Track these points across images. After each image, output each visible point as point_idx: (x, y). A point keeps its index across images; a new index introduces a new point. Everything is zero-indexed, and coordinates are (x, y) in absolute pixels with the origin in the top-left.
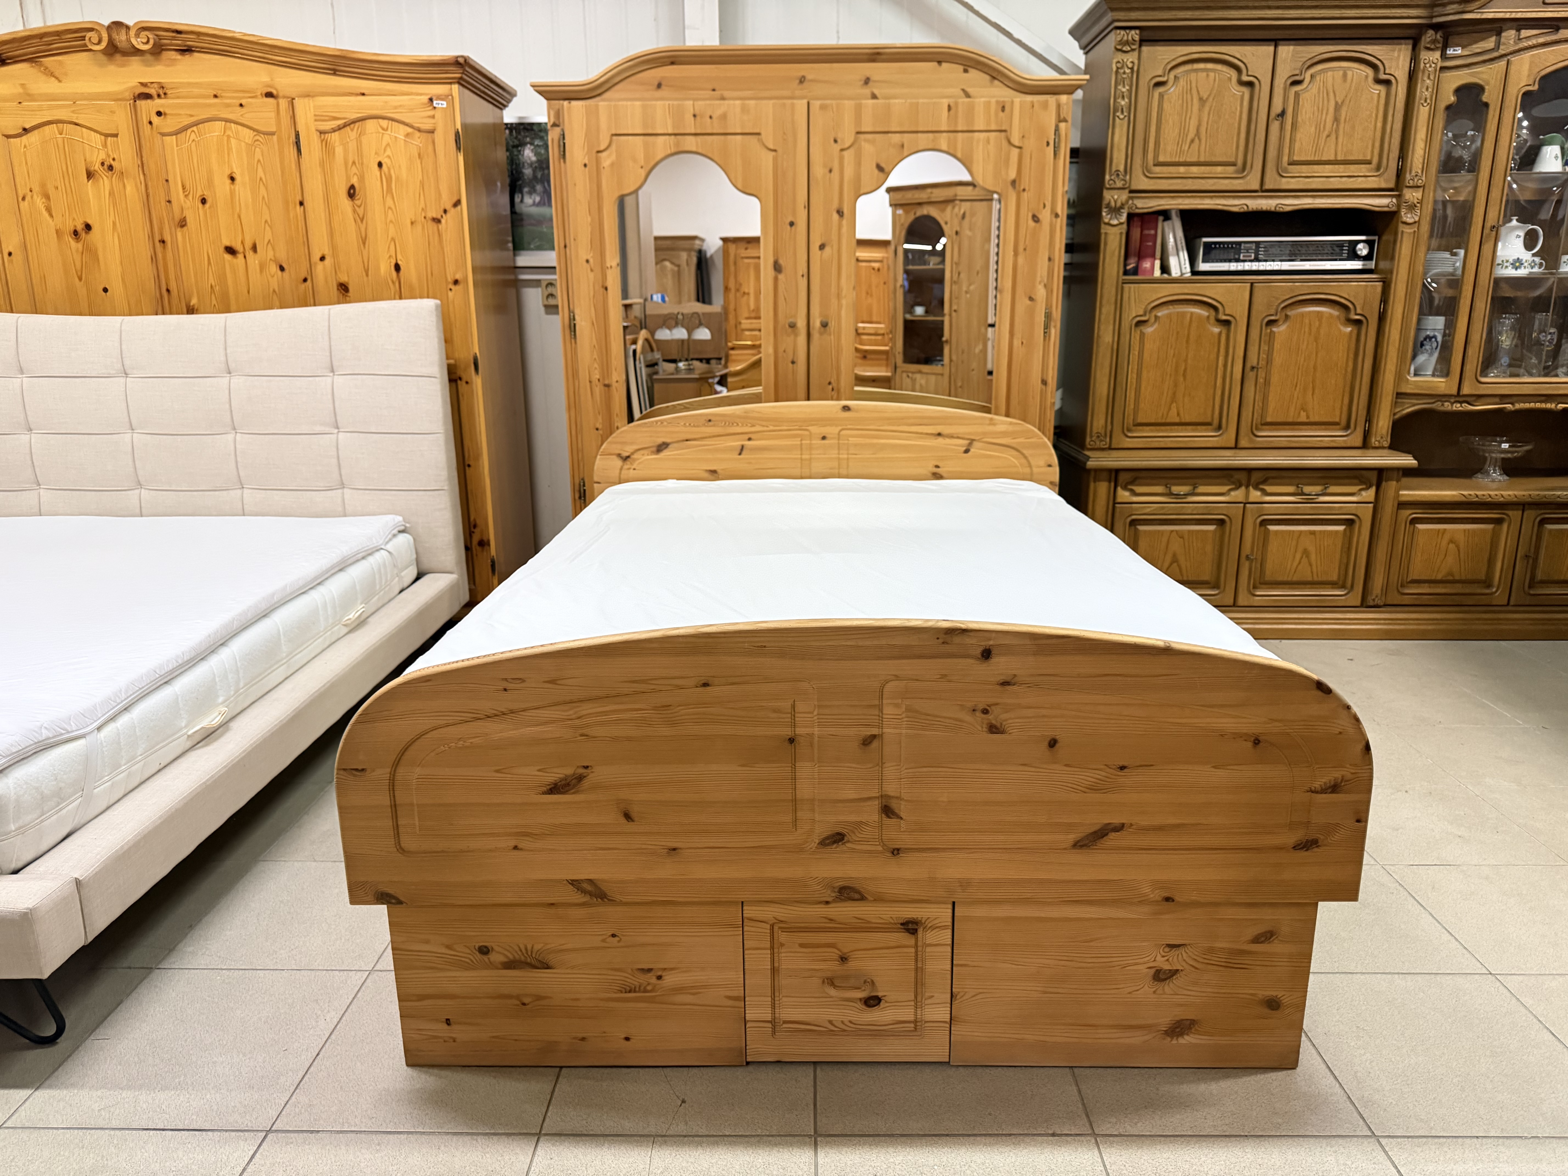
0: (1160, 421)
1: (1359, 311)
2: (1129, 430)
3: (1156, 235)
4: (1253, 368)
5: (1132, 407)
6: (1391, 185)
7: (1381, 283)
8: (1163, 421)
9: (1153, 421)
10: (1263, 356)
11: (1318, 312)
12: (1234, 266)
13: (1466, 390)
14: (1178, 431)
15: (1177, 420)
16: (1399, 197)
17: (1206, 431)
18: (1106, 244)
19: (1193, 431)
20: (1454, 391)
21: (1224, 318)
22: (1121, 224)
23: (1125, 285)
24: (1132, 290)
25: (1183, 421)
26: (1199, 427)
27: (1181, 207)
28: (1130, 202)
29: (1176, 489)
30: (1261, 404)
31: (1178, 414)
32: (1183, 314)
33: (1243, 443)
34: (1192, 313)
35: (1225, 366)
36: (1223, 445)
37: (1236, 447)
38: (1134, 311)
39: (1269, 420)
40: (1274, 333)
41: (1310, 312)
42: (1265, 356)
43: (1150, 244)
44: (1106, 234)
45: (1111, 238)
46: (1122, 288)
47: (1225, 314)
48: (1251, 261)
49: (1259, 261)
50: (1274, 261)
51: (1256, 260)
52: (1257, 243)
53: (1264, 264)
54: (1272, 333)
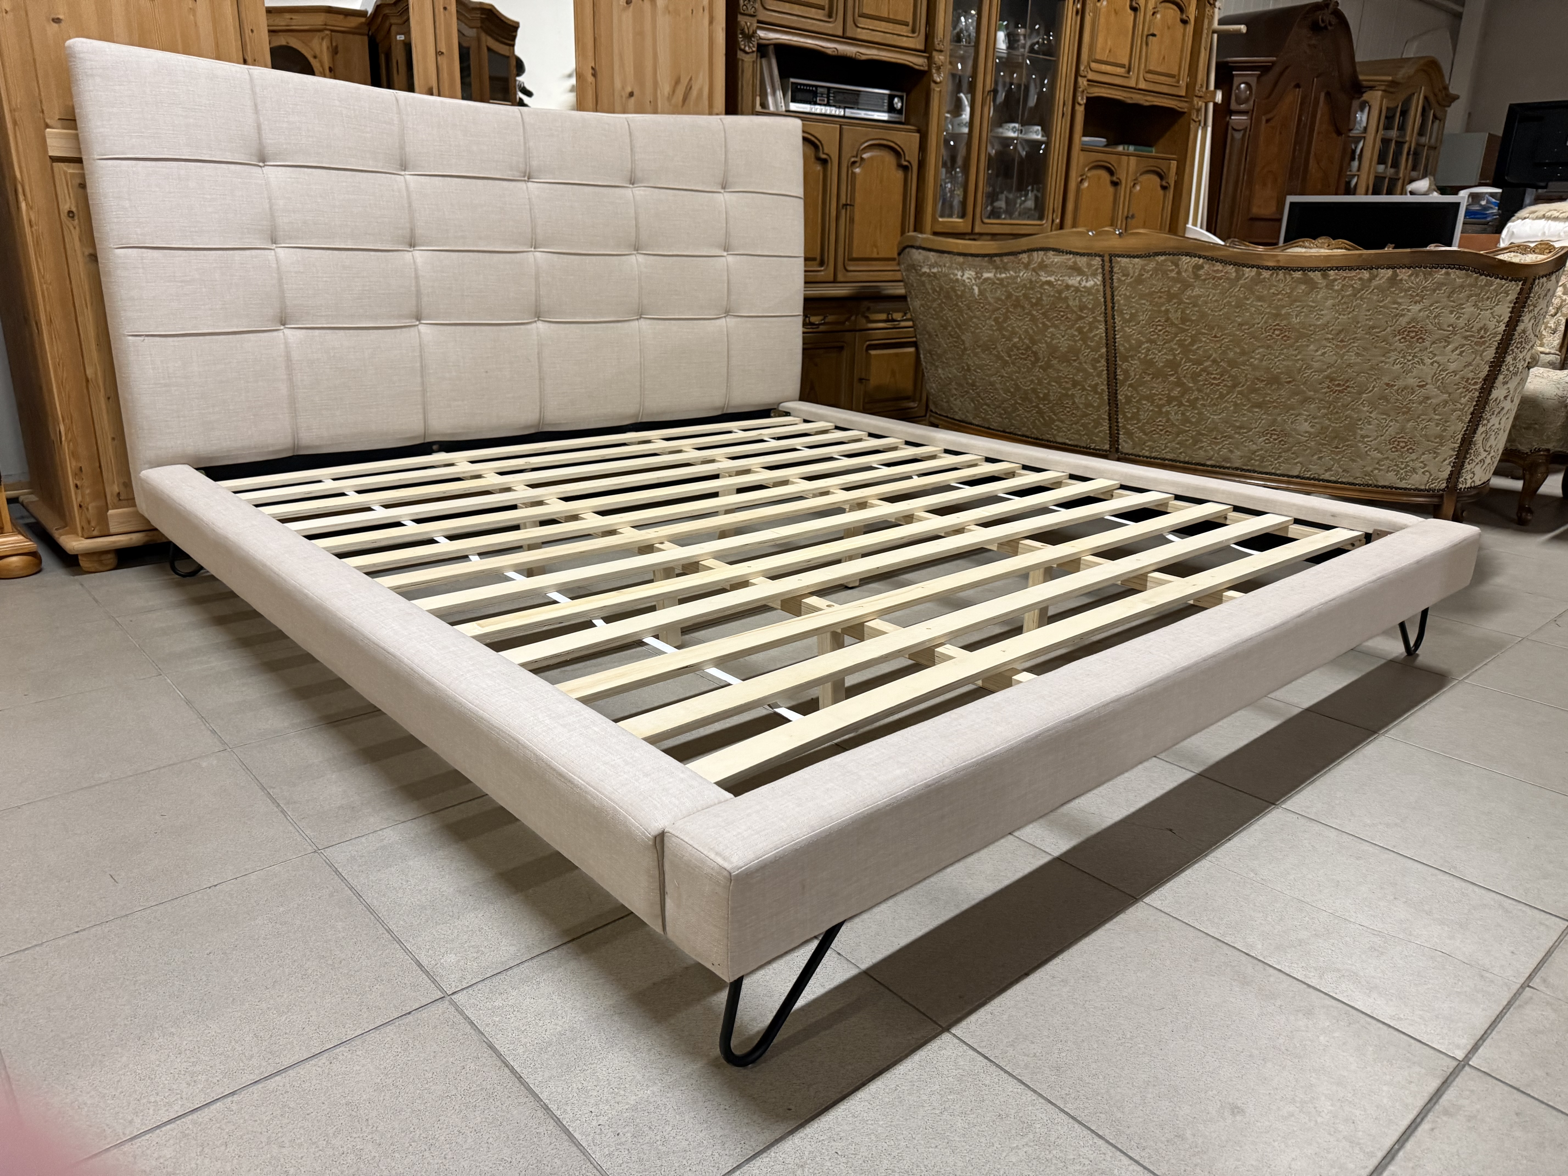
1: (907, 158)
4: (844, 205)
6: (922, 47)
7: (918, 135)
10: (849, 196)
11: (881, 157)
12: (813, 108)
13: (977, 230)
16: (930, 59)
17: (813, 264)
18: (743, 71)
20: (969, 231)
21: (824, 156)
22: (753, 52)
28: (758, 31)
30: (849, 241)
33: (839, 276)
35: (824, 203)
36: (826, 279)
37: (834, 281)
39: (855, 255)
40: (855, 174)
41: (876, 156)
44: (743, 60)
45: (746, 65)
47: (824, 153)
48: (825, 105)
49: (830, 106)
50: (839, 107)
51: (828, 104)
52: (829, 88)
53: (833, 109)
54: (853, 173)
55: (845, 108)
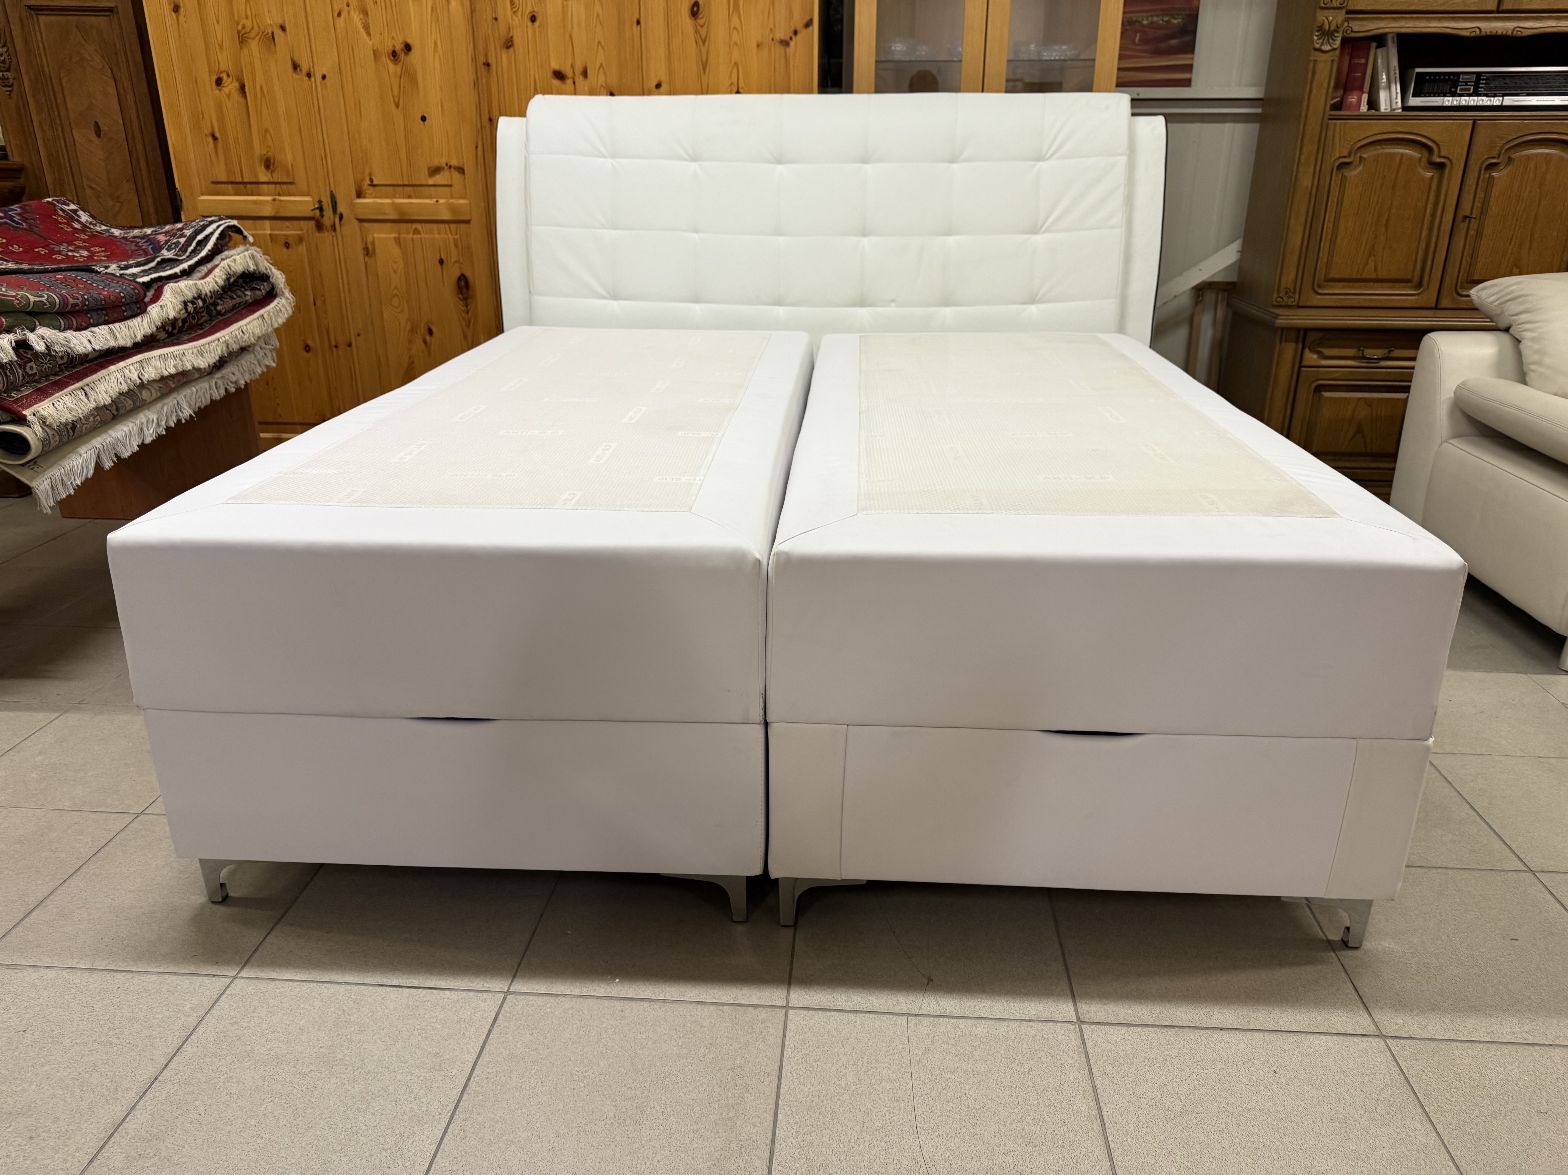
0: (1354, 276)
2: (1319, 287)
3: (1366, 64)
4: (1466, 217)
5: (1325, 260)
8: (1359, 277)
9: (1347, 276)
10: (1478, 204)
11: (1547, 154)
12: (1448, 101)
14: (1373, 288)
15: (1374, 276)
17: (1404, 288)
18: (1313, 73)
19: (1390, 288)
21: (1439, 160)
22: (1334, 49)
23: (1330, 121)
24: (1338, 128)
25: (1380, 277)
26: (1397, 285)
27: (1403, 30)
28: (1346, 24)
29: (1369, 353)
30: (1469, 259)
31: (1376, 270)
32: (1393, 155)
33: (1445, 302)
34: (1402, 155)
35: (1433, 215)
36: (1423, 305)
37: (1436, 308)
38: (1339, 151)
39: (1476, 277)
40: (1493, 178)
41: (1537, 155)
42: (1479, 205)
43: (1359, 74)
44: (1315, 61)
45: (1320, 67)
46: (1328, 125)
47: (1440, 157)
48: (1469, 95)
49: (1478, 95)
50: (1495, 96)
51: (1476, 94)
52: (1479, 74)
53: (1484, 98)
54: (1491, 178)
55: (1504, 95)
